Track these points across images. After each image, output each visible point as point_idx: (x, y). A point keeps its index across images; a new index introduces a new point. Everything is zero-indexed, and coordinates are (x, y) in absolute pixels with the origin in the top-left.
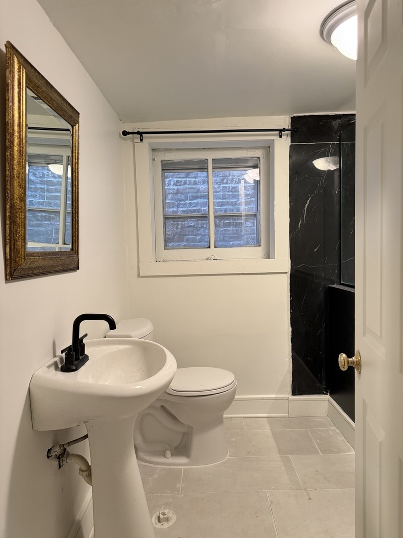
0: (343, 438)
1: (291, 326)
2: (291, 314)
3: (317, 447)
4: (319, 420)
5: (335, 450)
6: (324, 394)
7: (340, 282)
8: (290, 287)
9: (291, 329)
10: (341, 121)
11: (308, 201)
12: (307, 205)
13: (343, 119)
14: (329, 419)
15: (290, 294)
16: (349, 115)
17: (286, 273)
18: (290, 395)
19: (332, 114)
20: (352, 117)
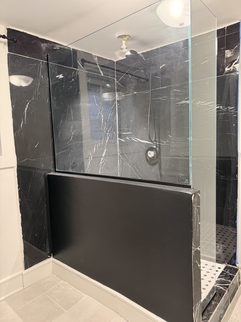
0: (73, 287)
1: (21, 213)
2: (20, 202)
3: (60, 306)
4: (48, 280)
5: (73, 301)
6: (49, 258)
7: (55, 170)
8: (18, 179)
9: (21, 215)
10: (47, 45)
11: (27, 105)
12: (26, 109)
13: (48, 44)
14: (55, 276)
15: (18, 186)
16: (52, 42)
17: (13, 167)
18: (23, 270)
19: (40, 37)
20: (54, 44)
